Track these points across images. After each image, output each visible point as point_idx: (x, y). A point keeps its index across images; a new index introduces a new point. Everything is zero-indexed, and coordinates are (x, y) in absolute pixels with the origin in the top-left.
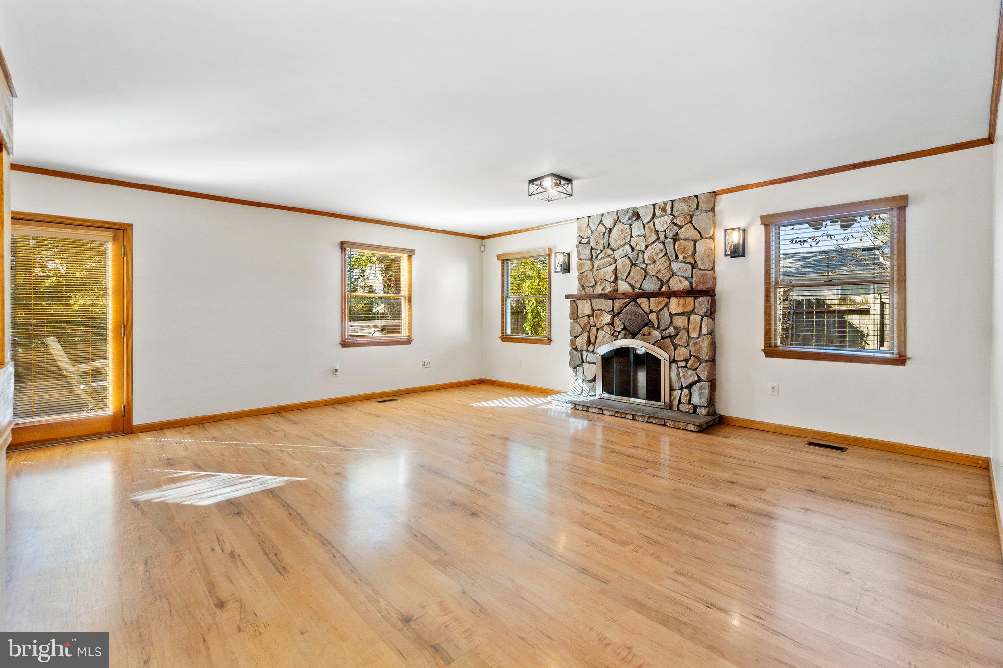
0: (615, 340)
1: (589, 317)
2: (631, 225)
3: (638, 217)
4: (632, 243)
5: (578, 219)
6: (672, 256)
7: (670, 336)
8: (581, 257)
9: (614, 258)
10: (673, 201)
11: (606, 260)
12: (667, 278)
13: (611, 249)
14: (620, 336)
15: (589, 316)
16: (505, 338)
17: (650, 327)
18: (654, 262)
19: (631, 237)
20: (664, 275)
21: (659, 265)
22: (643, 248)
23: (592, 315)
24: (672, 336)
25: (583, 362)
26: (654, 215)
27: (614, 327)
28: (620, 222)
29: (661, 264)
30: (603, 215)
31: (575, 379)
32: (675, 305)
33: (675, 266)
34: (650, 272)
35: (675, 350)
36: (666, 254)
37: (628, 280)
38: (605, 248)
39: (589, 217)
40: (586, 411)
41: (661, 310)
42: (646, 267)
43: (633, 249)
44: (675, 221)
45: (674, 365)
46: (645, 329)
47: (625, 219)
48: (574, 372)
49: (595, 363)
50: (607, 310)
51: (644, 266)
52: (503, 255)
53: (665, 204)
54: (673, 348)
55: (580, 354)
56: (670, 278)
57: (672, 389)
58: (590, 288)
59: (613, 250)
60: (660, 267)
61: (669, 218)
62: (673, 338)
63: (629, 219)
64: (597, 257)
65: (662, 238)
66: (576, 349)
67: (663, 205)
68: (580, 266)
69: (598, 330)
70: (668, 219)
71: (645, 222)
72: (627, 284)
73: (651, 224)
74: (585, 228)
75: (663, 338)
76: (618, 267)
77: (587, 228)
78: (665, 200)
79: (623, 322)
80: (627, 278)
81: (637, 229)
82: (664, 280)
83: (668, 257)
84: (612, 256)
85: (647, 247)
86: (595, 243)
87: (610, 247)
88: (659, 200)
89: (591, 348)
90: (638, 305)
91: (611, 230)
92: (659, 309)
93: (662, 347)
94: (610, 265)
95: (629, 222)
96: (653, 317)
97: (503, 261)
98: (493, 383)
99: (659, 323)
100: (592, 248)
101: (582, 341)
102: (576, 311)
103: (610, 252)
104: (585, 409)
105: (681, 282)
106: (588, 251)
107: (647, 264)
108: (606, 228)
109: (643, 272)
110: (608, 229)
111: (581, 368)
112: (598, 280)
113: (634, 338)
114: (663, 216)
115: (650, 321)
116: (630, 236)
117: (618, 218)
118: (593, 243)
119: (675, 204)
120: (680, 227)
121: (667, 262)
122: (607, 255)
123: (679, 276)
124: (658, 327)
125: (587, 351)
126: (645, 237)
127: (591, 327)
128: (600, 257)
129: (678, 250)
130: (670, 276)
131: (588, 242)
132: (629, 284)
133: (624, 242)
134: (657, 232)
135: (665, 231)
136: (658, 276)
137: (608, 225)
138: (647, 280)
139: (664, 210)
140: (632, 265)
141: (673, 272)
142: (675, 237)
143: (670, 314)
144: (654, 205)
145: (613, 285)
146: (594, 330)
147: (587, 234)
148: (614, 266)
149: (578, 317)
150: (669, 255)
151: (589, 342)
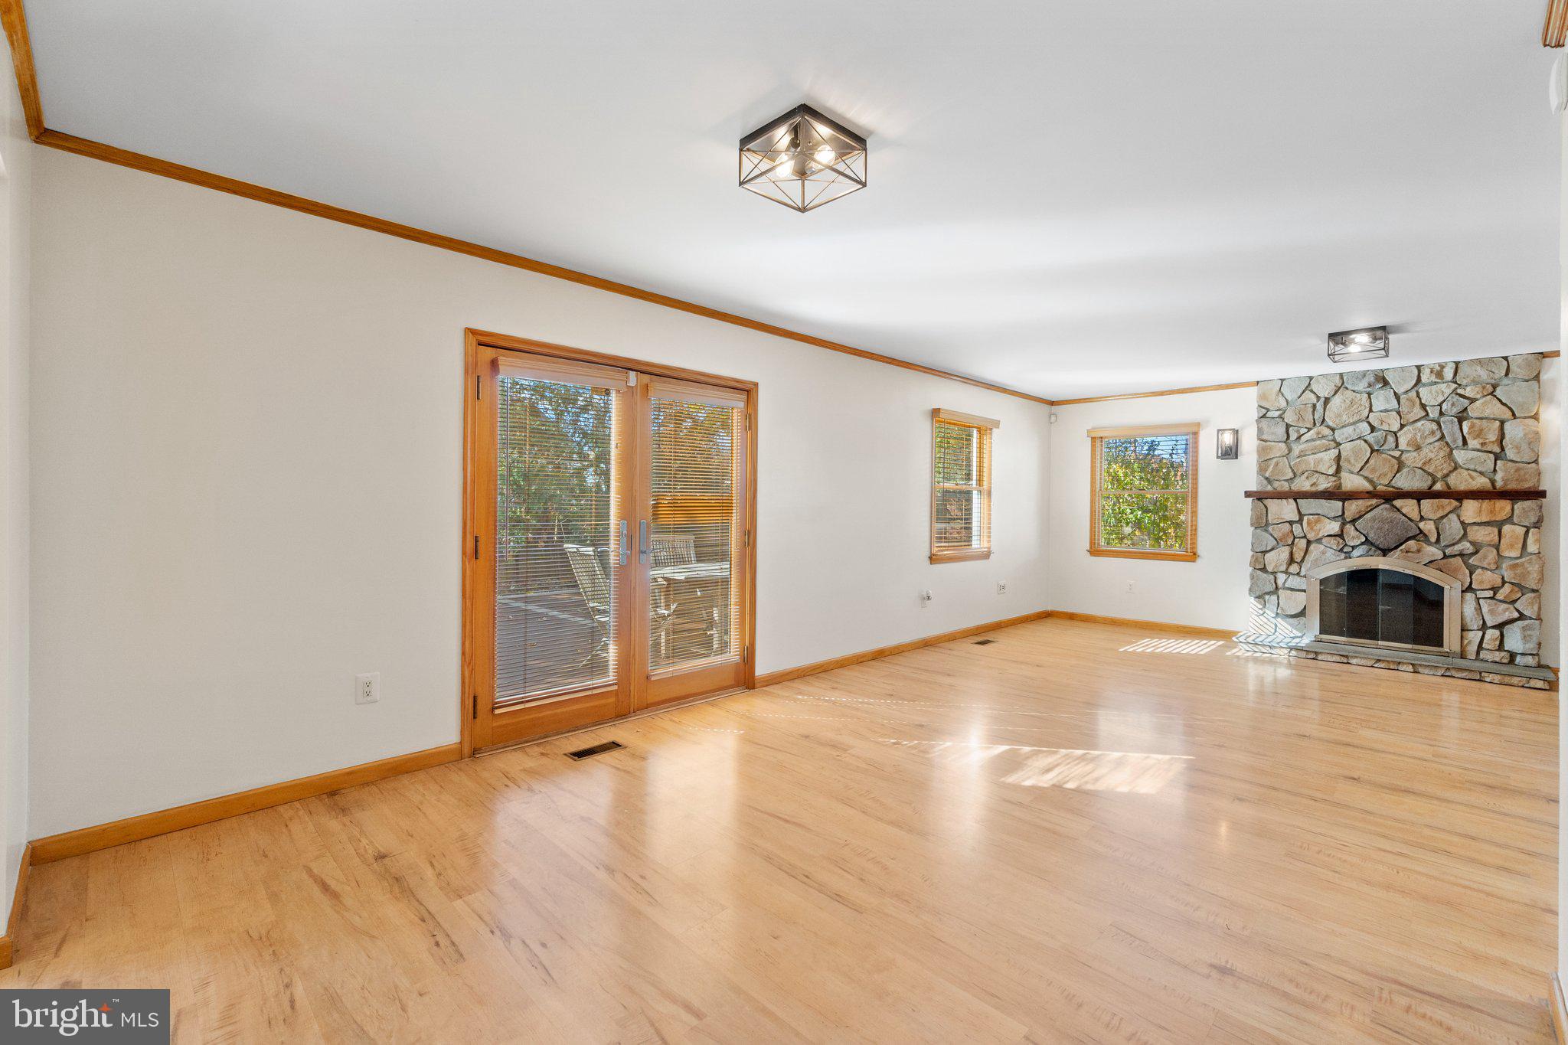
0: (1346, 558)
1: (1291, 525)
2: (1369, 394)
3: (1386, 383)
4: (1370, 419)
5: (1258, 382)
6: (1455, 441)
7: (1461, 555)
8: (1265, 437)
9: (1334, 440)
10: (1457, 364)
11: (1318, 442)
12: (1445, 472)
13: (1328, 427)
14: (1356, 553)
15: (1291, 523)
16: (1095, 551)
17: (1418, 541)
18: (1418, 448)
19: (1371, 411)
20: (1439, 467)
21: (1427, 452)
22: (1395, 427)
23: (1300, 521)
24: (1464, 555)
25: (1277, 588)
26: (1419, 380)
27: (1344, 540)
28: (1347, 389)
29: (1432, 452)
30: (1311, 378)
31: (1261, 612)
32: (1471, 510)
33: (1460, 456)
34: (1408, 463)
35: (1471, 574)
36: (1443, 437)
37: (1364, 472)
38: (1315, 424)
39: (1282, 380)
40: (1313, 659)
41: (1442, 517)
42: (1401, 455)
43: (1373, 429)
44: (1459, 391)
45: (1469, 596)
46: (1412, 543)
47: (1362, 386)
48: (1260, 603)
49: (1304, 591)
50: (1332, 515)
51: (1397, 454)
52: (1094, 429)
53: (1442, 367)
54: (1467, 572)
55: (1272, 577)
56: (1451, 472)
57: (1464, 629)
58: (1283, 482)
59: (1333, 430)
60: (1432, 455)
61: (1447, 387)
62: (1465, 558)
63: (1370, 385)
64: (1299, 438)
65: (1434, 413)
66: (1264, 570)
67: (1439, 368)
68: (1262, 451)
69: (1309, 542)
70: (1447, 389)
71: (1400, 390)
72: (1362, 478)
73: (1413, 394)
74: (1274, 396)
75: (1445, 557)
76: (1343, 454)
77: (1278, 395)
78: (1442, 360)
79: (1365, 533)
80: (1360, 470)
81: (1382, 400)
82: (1439, 475)
83: (1447, 443)
84: (1331, 438)
85: (1402, 426)
86: (1296, 418)
87: (1325, 424)
88: (1430, 361)
89: (1294, 568)
90: (1395, 510)
91: (1327, 401)
92: (1439, 516)
93: (1444, 570)
94: (1326, 450)
95: (1368, 389)
96: (1428, 527)
97: (1093, 439)
98: (1071, 617)
99: (1439, 535)
100: (1288, 426)
101: (1277, 558)
102: (1265, 515)
103: (1327, 432)
104: (1312, 656)
105: (1472, 478)
106: (1280, 430)
107: (1402, 451)
108: (1318, 398)
109: (1395, 461)
110: (1322, 400)
111: (1274, 598)
112: (1300, 471)
113: (1384, 556)
114: (1436, 383)
115: (1421, 532)
116: (1368, 409)
117: (1343, 383)
118: (1290, 418)
119: (1462, 369)
120: (1472, 401)
121: (1445, 448)
122: (1320, 436)
123: (1468, 469)
124: (1438, 540)
125: (1286, 572)
126: (1399, 413)
127: (1295, 538)
128: (1303, 439)
129: (1469, 433)
130: (1451, 469)
131: (1281, 417)
132: (1366, 478)
133: (1356, 418)
134: (1423, 406)
135: (1440, 405)
136: (1426, 468)
137: (1323, 394)
138: (1405, 474)
139: (1439, 374)
140: (1373, 451)
141: (1456, 463)
142: (1460, 415)
143: (1462, 523)
144: (1418, 367)
145: (1334, 479)
146: (1303, 543)
147: (1278, 405)
148: (1334, 453)
149: (1267, 524)
150: (1448, 439)
151: (1291, 560)
